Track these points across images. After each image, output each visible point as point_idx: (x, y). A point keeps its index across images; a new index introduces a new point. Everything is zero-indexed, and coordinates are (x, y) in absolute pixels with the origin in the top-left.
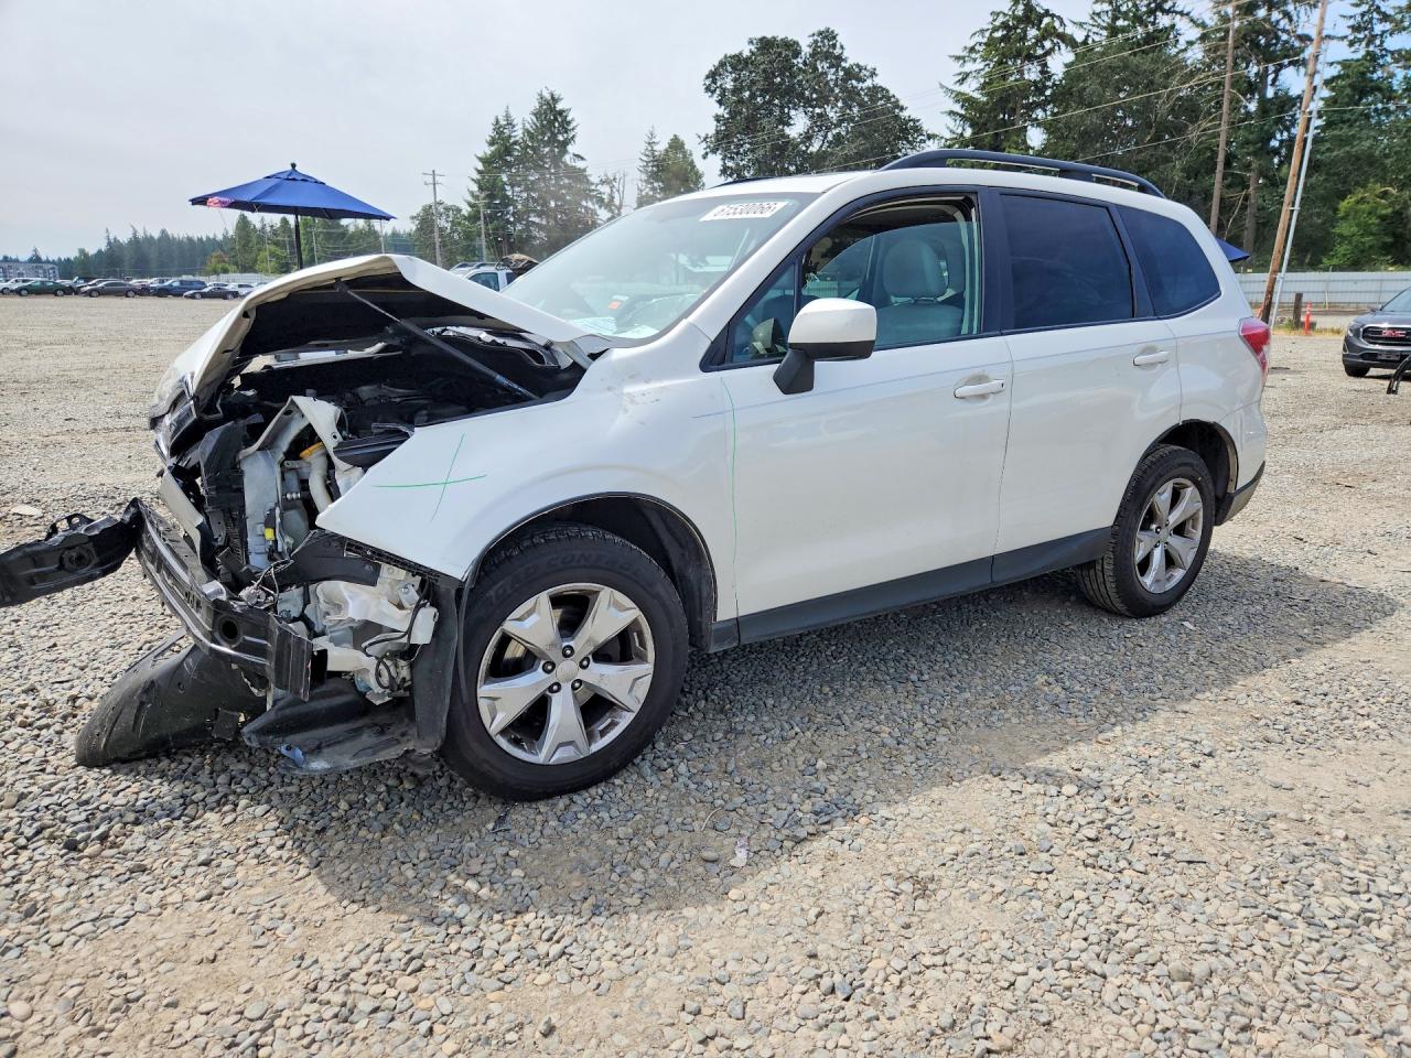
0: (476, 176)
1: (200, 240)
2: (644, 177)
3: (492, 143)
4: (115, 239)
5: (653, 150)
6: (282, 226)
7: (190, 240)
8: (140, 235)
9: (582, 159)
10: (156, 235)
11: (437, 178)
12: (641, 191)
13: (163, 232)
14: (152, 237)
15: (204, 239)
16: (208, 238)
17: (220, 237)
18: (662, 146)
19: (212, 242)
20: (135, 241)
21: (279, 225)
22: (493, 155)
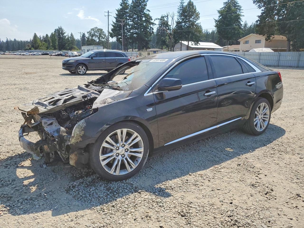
0: (116, 16)
1: (24, 41)
2: (178, 15)
3: (121, 5)
4: (2, 41)
5: (182, 5)
6: (46, 37)
7: (21, 41)
8: (9, 40)
9: (149, 11)
10: (13, 40)
11: (109, 14)
12: (178, 20)
13: (15, 39)
14: (12, 41)
15: (25, 41)
16: (26, 41)
17: (29, 41)
18: (185, 4)
19: (27, 42)
20: (7, 41)
21: (45, 36)
22: (121, 9)
